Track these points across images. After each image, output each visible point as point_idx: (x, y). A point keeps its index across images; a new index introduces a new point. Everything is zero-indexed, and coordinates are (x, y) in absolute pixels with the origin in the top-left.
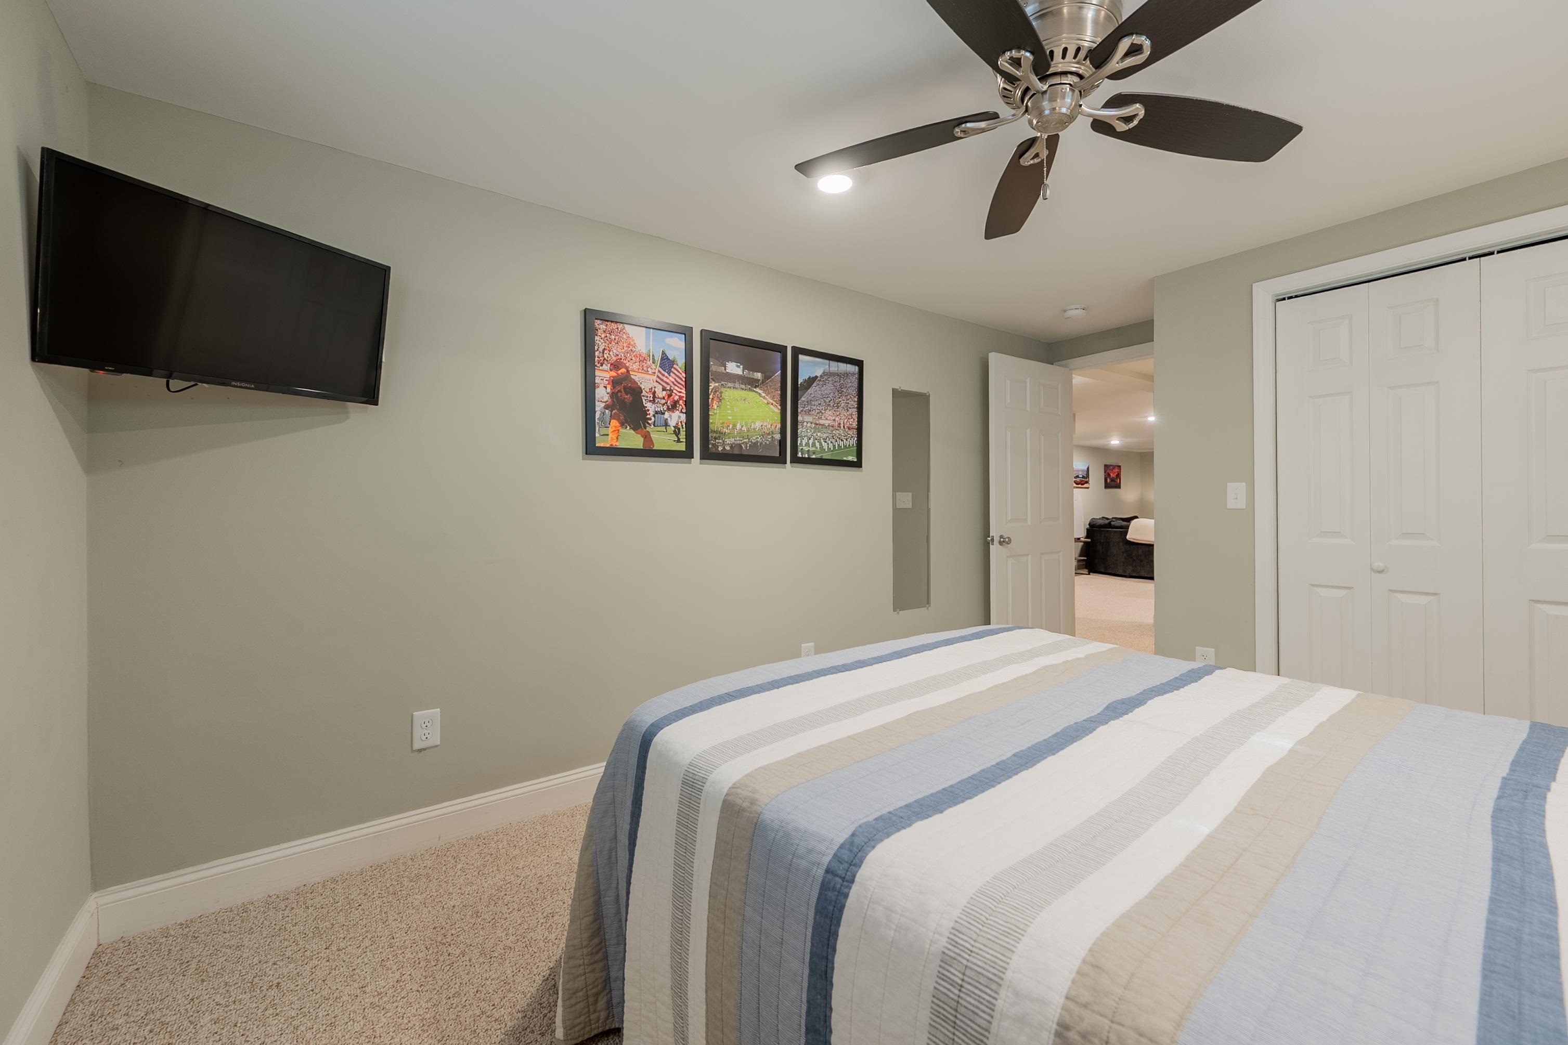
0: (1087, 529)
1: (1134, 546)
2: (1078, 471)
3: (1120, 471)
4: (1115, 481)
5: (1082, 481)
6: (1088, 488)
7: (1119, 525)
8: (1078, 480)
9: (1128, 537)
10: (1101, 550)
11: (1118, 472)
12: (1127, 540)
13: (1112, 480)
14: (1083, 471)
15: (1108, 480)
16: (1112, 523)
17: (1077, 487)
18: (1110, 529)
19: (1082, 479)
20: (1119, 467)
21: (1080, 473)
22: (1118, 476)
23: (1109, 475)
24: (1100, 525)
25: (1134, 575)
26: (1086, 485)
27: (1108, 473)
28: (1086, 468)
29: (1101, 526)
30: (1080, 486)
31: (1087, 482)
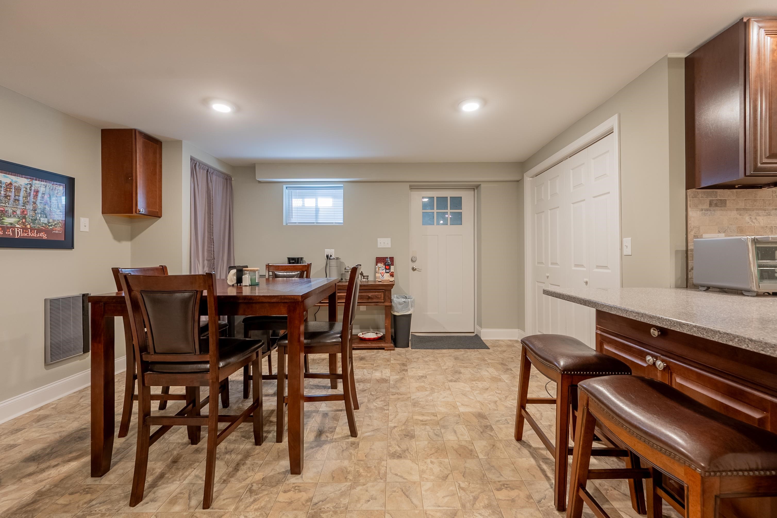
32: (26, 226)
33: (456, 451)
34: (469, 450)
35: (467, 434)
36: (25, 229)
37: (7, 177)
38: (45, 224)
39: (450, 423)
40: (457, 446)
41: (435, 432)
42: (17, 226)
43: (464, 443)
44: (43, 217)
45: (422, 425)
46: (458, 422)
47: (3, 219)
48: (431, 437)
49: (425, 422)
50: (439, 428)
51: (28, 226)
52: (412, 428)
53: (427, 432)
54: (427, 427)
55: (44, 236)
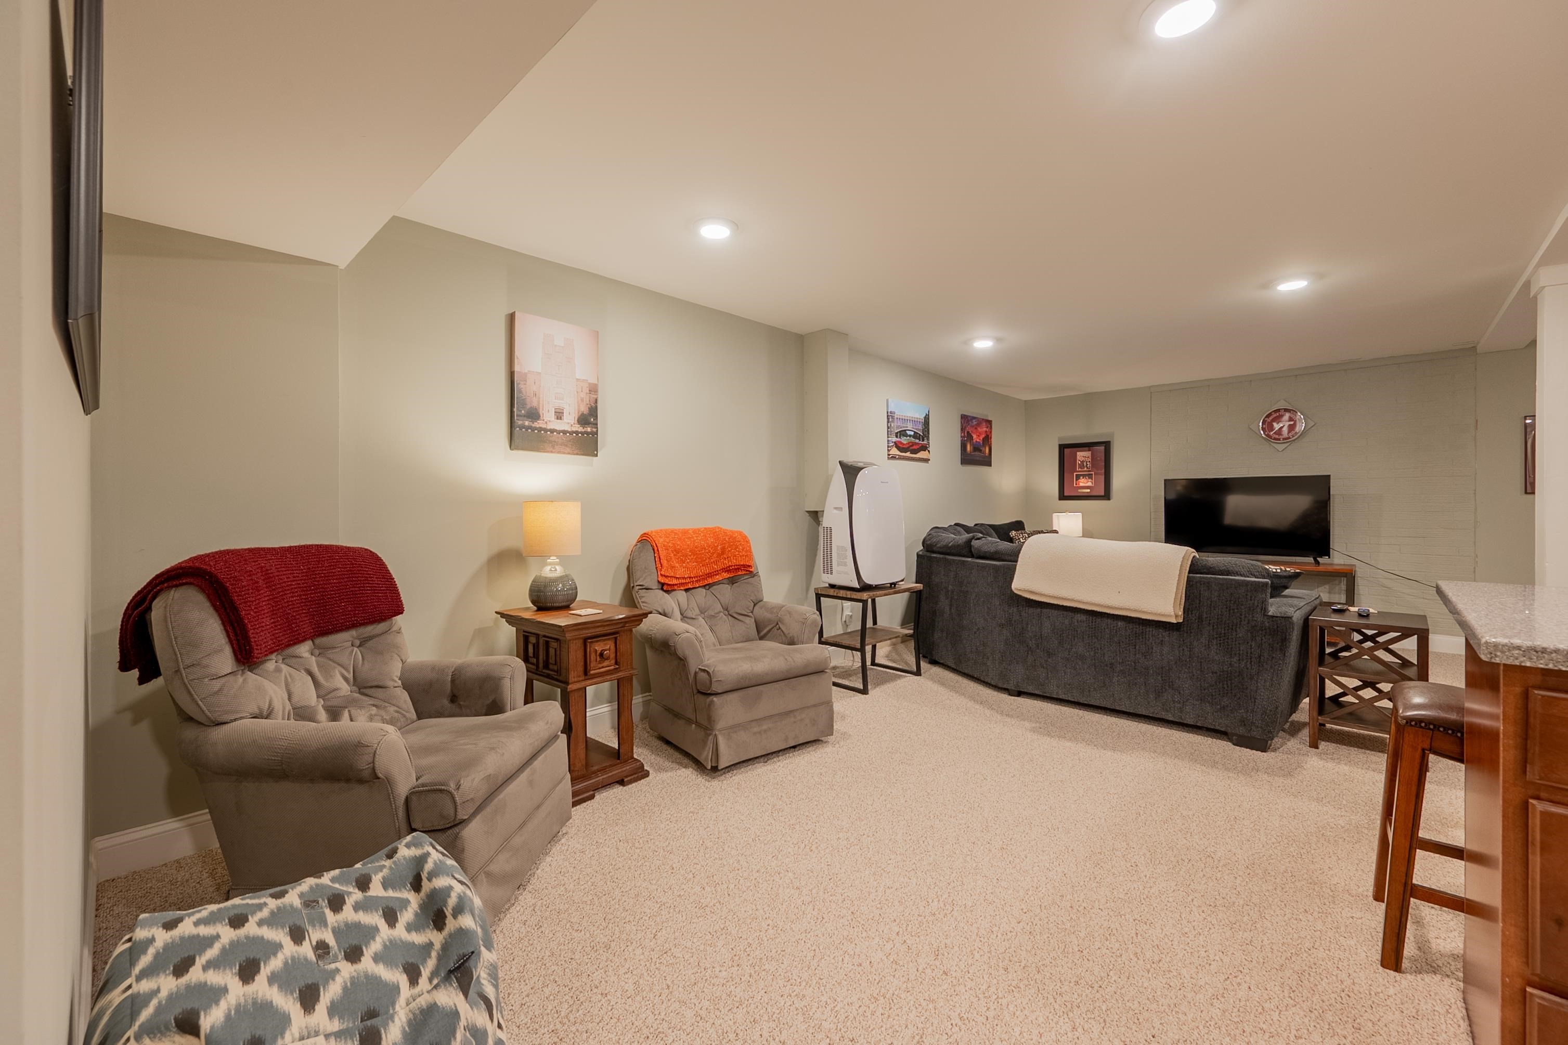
0: (918, 555)
1: (1031, 610)
2: (905, 420)
3: (991, 432)
4: (980, 451)
5: (914, 444)
6: (927, 460)
7: (992, 549)
8: (904, 440)
9: (1019, 584)
10: (947, 609)
11: (986, 432)
12: (1011, 590)
13: (976, 449)
14: (914, 422)
15: (969, 448)
16: (974, 543)
17: (897, 458)
18: (970, 559)
19: (913, 440)
20: (989, 422)
21: (910, 426)
22: (987, 439)
23: (970, 437)
24: (946, 546)
25: (1030, 689)
26: (922, 455)
27: (968, 432)
28: (922, 417)
29: (948, 551)
30: (908, 454)
31: (924, 448)
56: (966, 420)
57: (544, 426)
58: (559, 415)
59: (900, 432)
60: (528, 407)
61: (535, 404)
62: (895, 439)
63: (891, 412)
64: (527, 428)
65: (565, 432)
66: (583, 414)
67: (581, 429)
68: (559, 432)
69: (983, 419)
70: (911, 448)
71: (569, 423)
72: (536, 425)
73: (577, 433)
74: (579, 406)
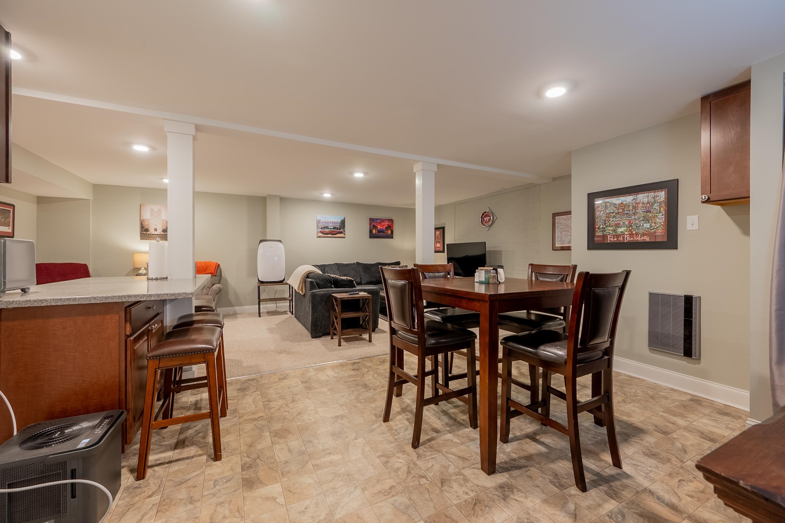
2: (328, 223)
3: (392, 224)
4: (384, 232)
5: (333, 231)
8: (327, 230)
11: (388, 224)
13: (381, 231)
14: (335, 223)
15: (374, 231)
17: (324, 237)
19: (333, 230)
20: (392, 221)
21: (331, 225)
22: (390, 227)
23: (375, 227)
26: (339, 235)
27: (374, 225)
28: (341, 220)
30: (330, 235)
31: (342, 233)
32: (632, 232)
33: (289, 432)
34: (277, 436)
35: (277, 451)
36: (631, 235)
37: (619, 199)
38: (648, 228)
39: (295, 460)
40: (289, 437)
41: (312, 445)
42: (626, 233)
43: (281, 441)
44: (646, 223)
45: (327, 449)
46: (284, 464)
47: (617, 230)
48: (316, 438)
49: (326, 453)
50: (308, 450)
51: (634, 232)
52: (337, 442)
53: (320, 442)
54: (321, 448)
55: (647, 239)
56: (371, 220)
57: (150, 233)
58: (156, 230)
59: (324, 227)
60: (145, 228)
61: (147, 227)
62: (320, 230)
63: (318, 220)
64: (144, 234)
65: (157, 234)
66: (164, 229)
67: (163, 233)
68: (155, 235)
69: (386, 219)
70: (331, 233)
71: (159, 232)
72: (148, 233)
73: (162, 234)
74: (163, 227)
